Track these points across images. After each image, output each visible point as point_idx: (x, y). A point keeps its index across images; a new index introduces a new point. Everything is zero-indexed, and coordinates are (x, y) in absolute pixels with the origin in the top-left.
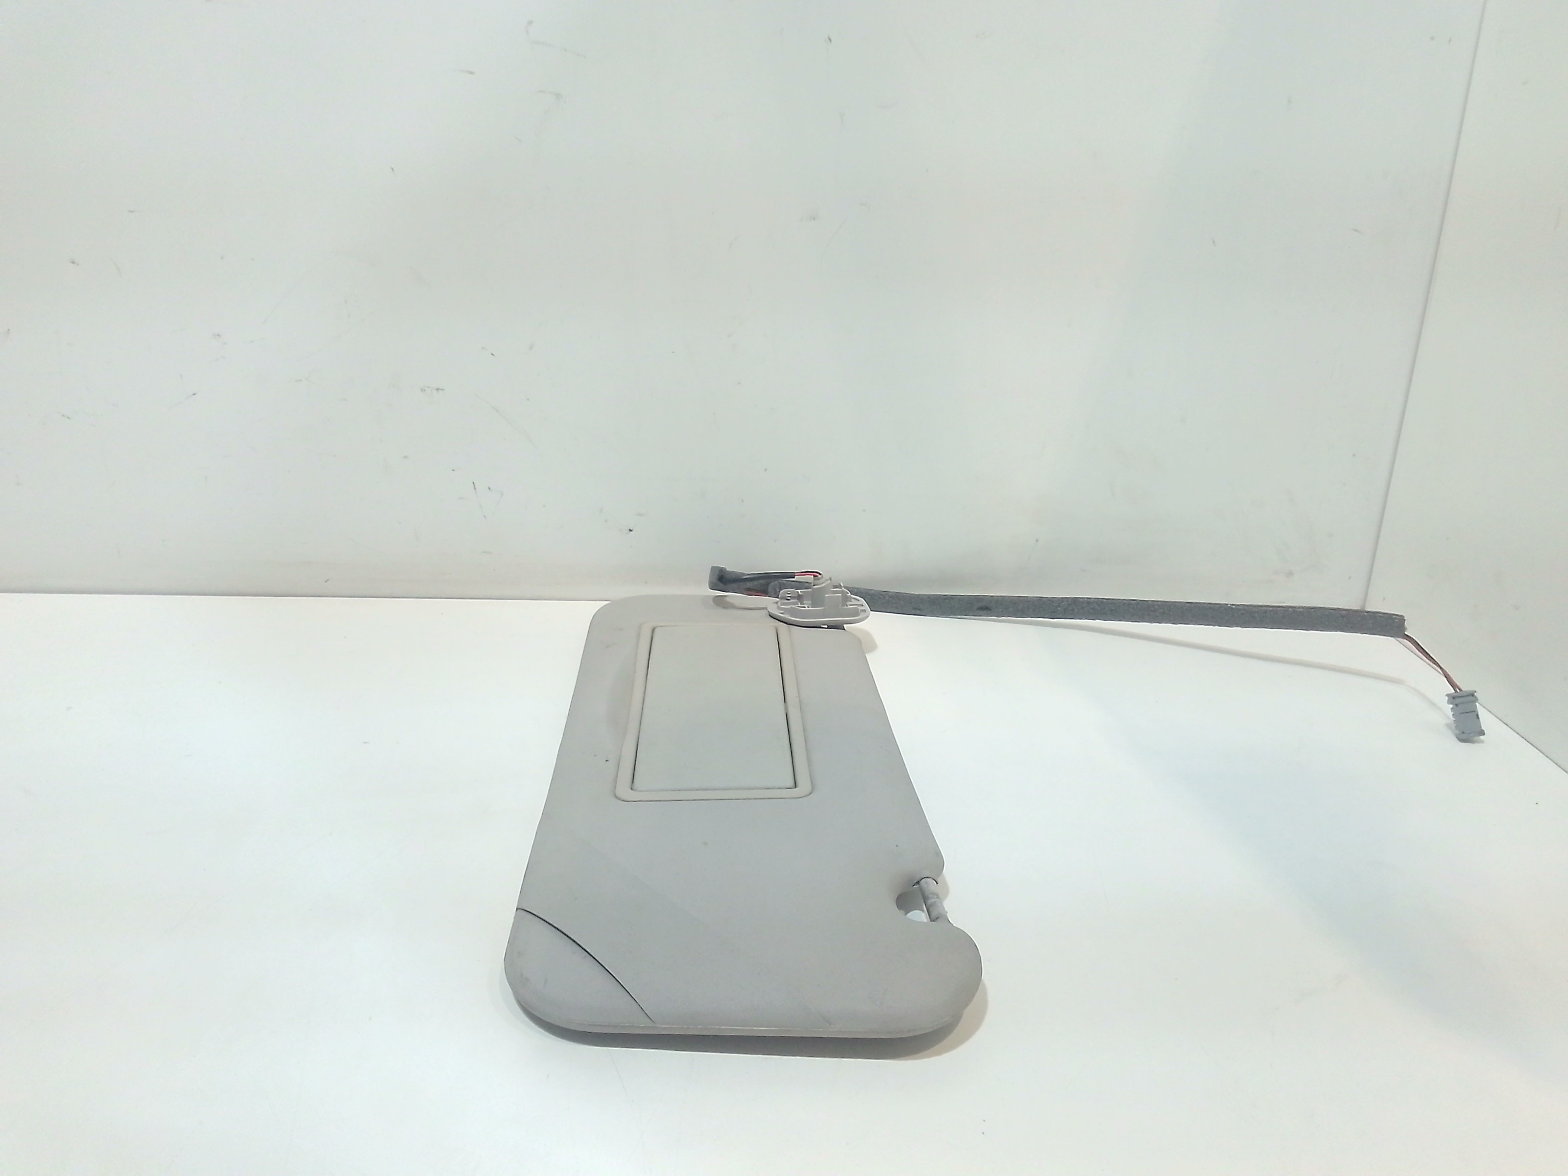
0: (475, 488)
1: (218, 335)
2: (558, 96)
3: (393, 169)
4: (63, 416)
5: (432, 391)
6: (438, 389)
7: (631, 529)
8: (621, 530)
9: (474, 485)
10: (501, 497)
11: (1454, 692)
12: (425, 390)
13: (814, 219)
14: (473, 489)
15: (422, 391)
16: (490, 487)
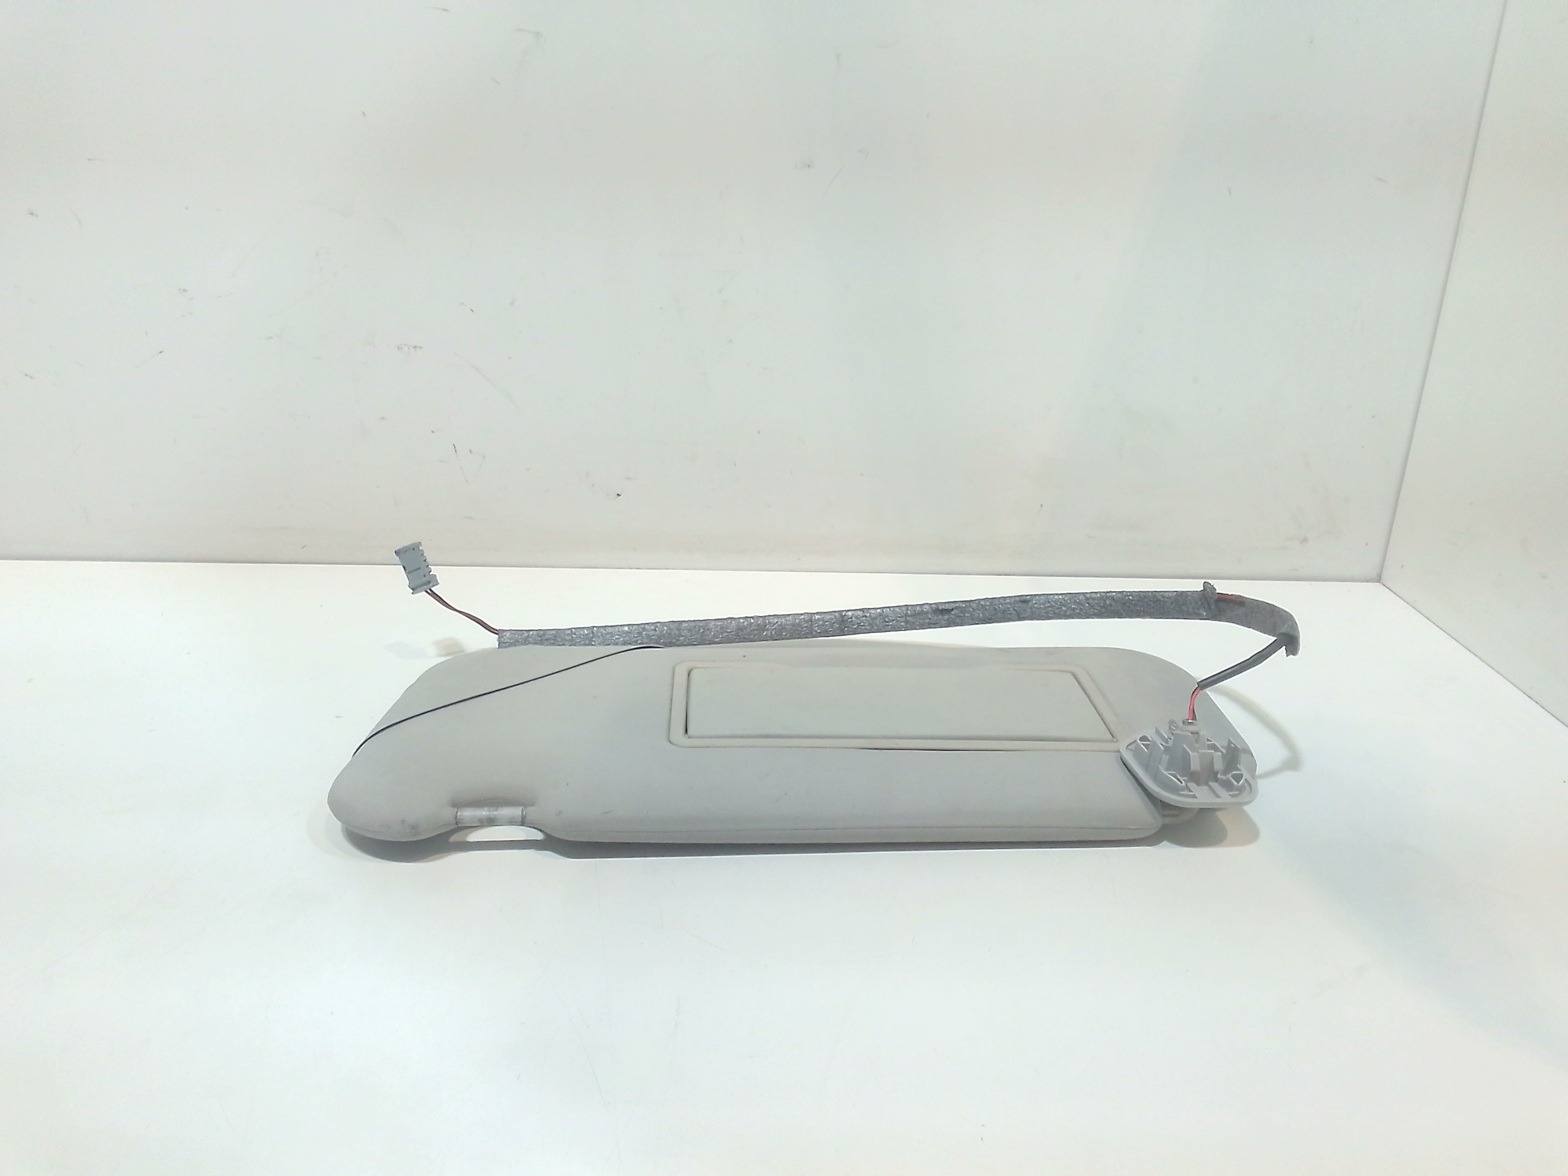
0: (456, 451)
1: (184, 290)
2: (538, 35)
3: (364, 114)
4: (26, 375)
5: (409, 348)
6: (415, 347)
7: (619, 494)
8: (608, 495)
9: (455, 448)
10: (483, 460)
11: (432, 589)
12: (402, 348)
13: (809, 166)
14: (455, 452)
15: (399, 349)
16: (472, 450)
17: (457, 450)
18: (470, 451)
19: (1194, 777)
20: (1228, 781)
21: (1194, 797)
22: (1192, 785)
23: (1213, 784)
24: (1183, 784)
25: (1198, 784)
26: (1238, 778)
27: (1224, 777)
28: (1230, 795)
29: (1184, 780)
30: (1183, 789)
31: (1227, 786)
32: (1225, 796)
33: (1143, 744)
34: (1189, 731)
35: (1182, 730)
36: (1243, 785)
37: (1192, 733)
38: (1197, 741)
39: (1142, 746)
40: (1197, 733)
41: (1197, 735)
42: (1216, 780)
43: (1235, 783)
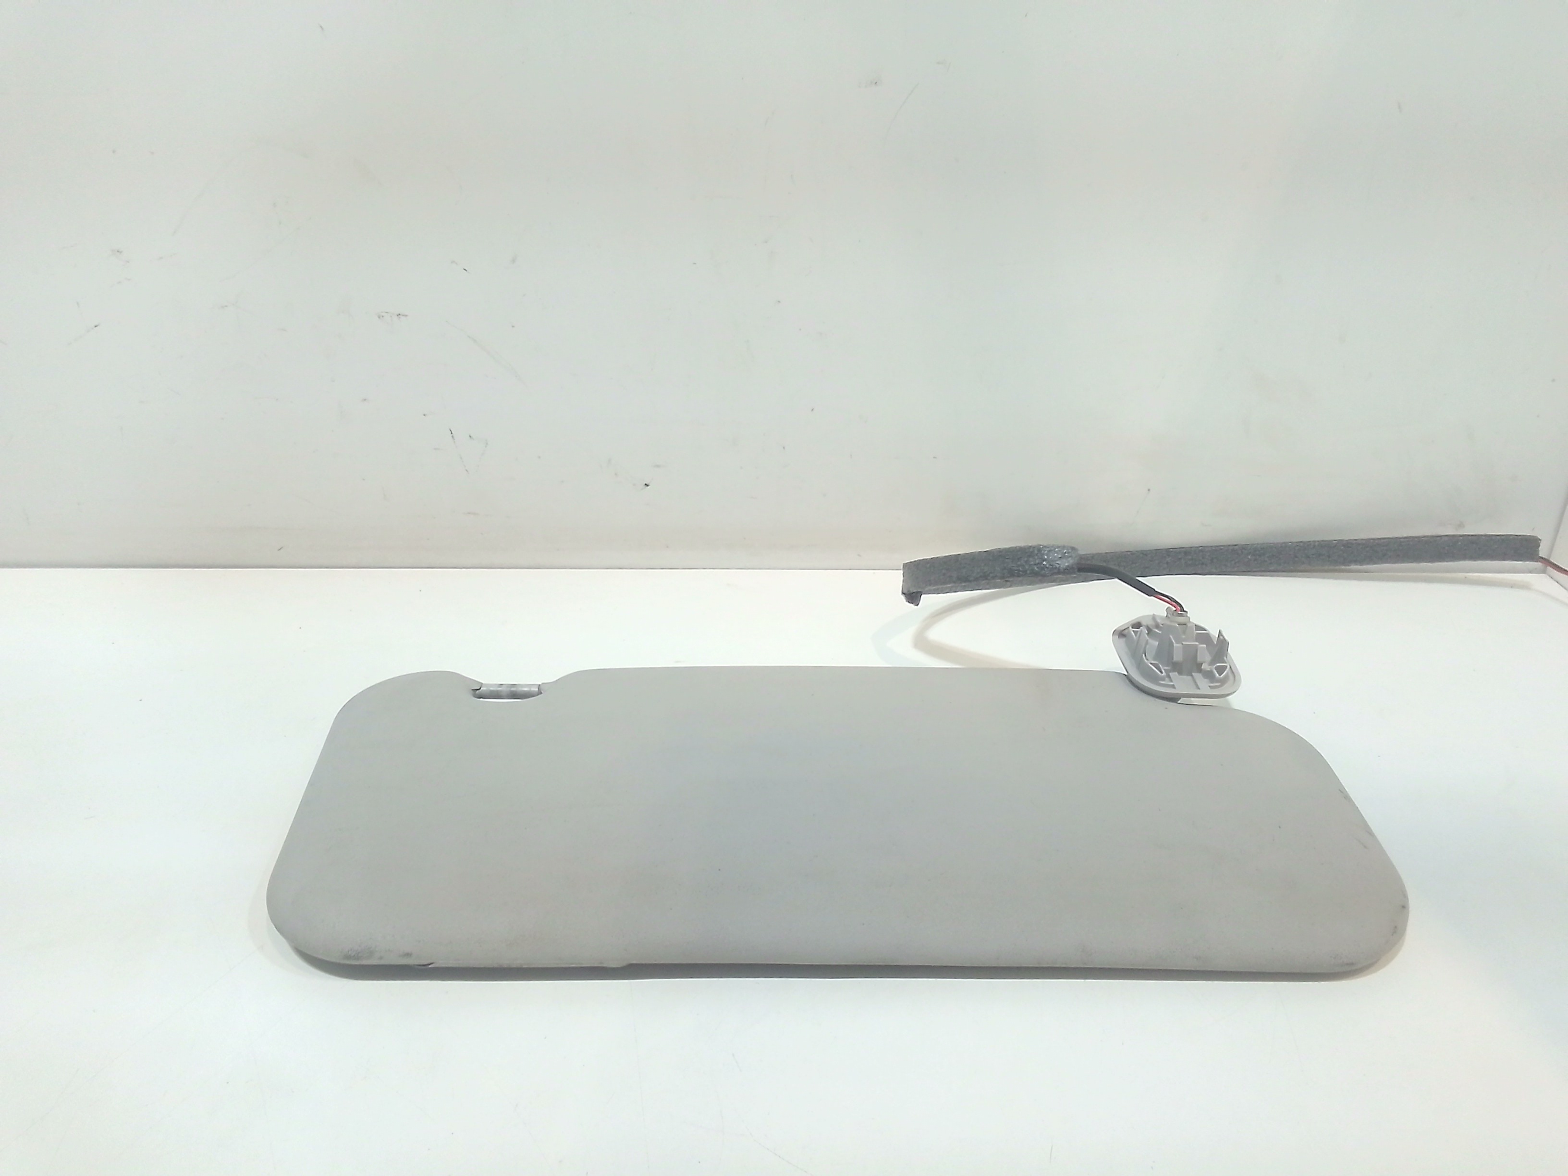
0: (452, 436)
5: (391, 317)
6: (399, 315)
7: (647, 483)
8: (634, 485)
9: (452, 433)
10: (486, 446)
12: (383, 317)
13: (876, 84)
14: (451, 438)
15: (379, 317)
16: (471, 435)
17: (454, 436)
18: (470, 436)
19: (1177, 667)
20: (1211, 672)
21: (1173, 687)
22: (1174, 675)
23: (1198, 676)
24: (1163, 674)
25: (1180, 673)
26: (1221, 670)
27: (1208, 669)
28: (1209, 686)
29: (1164, 670)
30: (1163, 679)
31: (1209, 675)
32: (1204, 685)
33: (1133, 631)
34: (1176, 622)
35: (1171, 621)
36: (1227, 677)
37: (1178, 624)
38: (1184, 633)
39: (1133, 633)
40: (1185, 624)
41: (1184, 626)
42: (1200, 670)
43: (1217, 675)
